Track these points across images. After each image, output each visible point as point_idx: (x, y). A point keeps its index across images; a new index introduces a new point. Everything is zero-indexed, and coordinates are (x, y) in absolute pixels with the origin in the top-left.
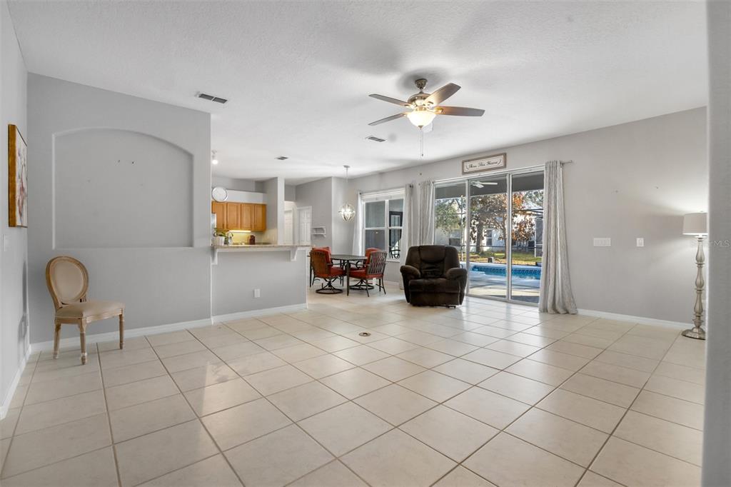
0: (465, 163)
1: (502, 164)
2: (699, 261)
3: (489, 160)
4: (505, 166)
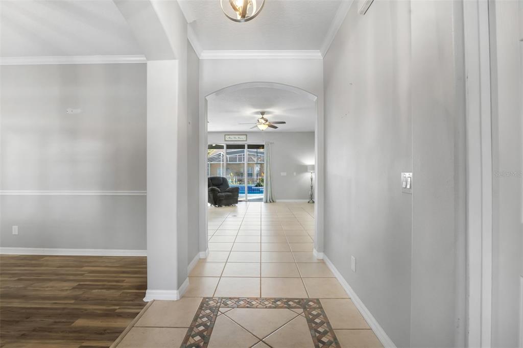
0: (226, 136)
1: (245, 139)
2: (312, 179)
3: (238, 136)
4: (246, 141)
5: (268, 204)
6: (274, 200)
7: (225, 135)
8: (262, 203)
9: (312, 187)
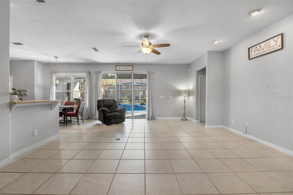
1: (132, 69)
2: (185, 101)
3: (127, 67)
4: (133, 70)
5: (150, 121)
6: (155, 118)
7: (116, 66)
8: (145, 120)
9: (185, 107)
